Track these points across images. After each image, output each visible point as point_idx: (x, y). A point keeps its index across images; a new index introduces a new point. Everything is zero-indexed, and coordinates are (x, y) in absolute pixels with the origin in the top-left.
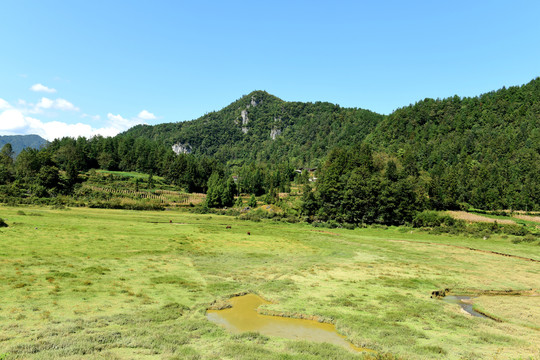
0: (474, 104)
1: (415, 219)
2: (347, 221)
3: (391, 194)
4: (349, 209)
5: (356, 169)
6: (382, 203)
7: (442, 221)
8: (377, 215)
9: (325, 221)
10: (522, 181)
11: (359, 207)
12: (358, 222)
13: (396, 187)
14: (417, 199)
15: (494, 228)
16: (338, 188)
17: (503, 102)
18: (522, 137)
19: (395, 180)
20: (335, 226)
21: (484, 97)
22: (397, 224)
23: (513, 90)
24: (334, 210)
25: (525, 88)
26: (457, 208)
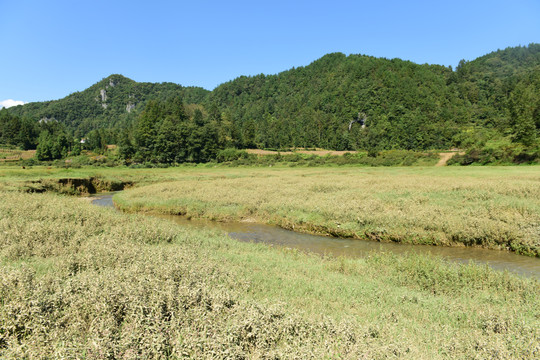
0: (274, 79)
1: (219, 156)
2: (161, 162)
3: (199, 137)
4: (162, 151)
5: (168, 117)
6: (191, 145)
7: (240, 155)
8: (187, 154)
9: (141, 162)
10: (305, 130)
11: (170, 149)
12: (170, 162)
13: (202, 131)
14: (220, 140)
15: (278, 158)
16: (152, 133)
17: (293, 78)
18: (305, 100)
19: (202, 125)
20: (151, 167)
21: (280, 74)
22: (204, 162)
23: (300, 69)
24: (148, 152)
25: (307, 68)
26: (255, 147)
